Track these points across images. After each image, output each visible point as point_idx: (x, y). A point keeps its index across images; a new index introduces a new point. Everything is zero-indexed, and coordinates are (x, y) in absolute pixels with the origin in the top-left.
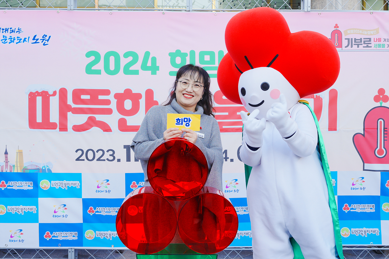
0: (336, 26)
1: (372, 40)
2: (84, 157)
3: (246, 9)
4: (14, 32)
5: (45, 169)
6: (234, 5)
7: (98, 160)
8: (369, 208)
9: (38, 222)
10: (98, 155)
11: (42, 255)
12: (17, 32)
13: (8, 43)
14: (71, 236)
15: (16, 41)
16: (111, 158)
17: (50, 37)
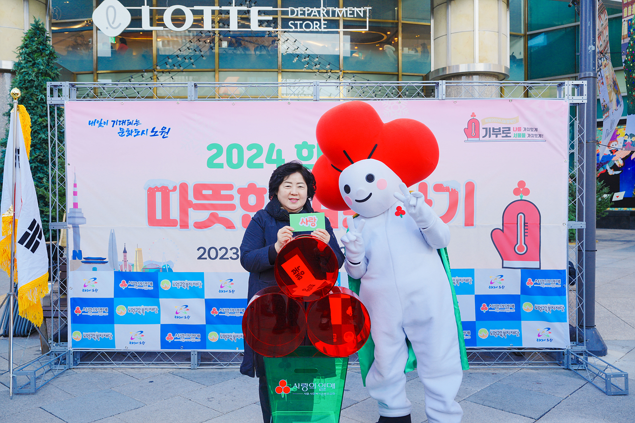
0: (473, 115)
1: (512, 129)
2: (206, 255)
3: (375, 96)
4: (132, 124)
5: (166, 268)
6: (364, 93)
7: (222, 258)
8: (509, 308)
9: (159, 322)
10: (221, 253)
11: (164, 359)
12: (134, 124)
13: (125, 136)
14: (194, 338)
15: (134, 134)
16: (235, 256)
17: (169, 129)
